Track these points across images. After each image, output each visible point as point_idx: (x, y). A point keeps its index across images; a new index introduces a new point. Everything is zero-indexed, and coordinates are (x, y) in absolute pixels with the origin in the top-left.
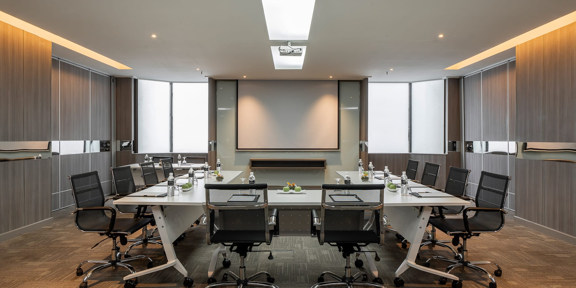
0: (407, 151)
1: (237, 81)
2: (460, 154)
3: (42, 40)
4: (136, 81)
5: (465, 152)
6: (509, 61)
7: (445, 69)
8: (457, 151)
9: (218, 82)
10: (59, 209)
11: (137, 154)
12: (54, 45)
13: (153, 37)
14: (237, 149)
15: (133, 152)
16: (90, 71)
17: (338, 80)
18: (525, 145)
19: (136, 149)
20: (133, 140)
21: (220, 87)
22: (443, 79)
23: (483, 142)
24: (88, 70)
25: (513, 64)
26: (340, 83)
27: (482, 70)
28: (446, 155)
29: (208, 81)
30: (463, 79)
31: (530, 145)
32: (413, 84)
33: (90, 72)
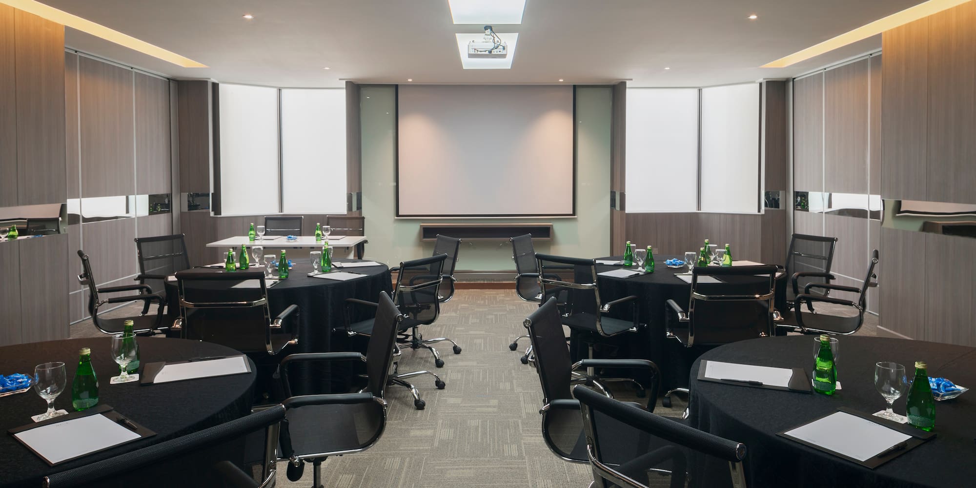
0: (693, 209)
1: (397, 86)
2: (785, 212)
3: (48, 23)
4: (215, 86)
5: (794, 210)
6: (871, 55)
7: (761, 67)
8: (781, 207)
9: (362, 89)
10: (81, 320)
11: (220, 217)
12: (69, 30)
13: (246, 19)
14: (398, 215)
15: (212, 214)
16: (134, 70)
17: (574, 84)
18: (899, 204)
19: (217, 208)
20: (213, 192)
21: (367, 96)
22: (757, 83)
23: (825, 193)
24: (130, 69)
25: (877, 61)
26: (579, 91)
27: (825, 69)
28: (762, 215)
29: (345, 87)
30: (791, 83)
31: (906, 205)
32: (704, 91)
33: (134, 74)
